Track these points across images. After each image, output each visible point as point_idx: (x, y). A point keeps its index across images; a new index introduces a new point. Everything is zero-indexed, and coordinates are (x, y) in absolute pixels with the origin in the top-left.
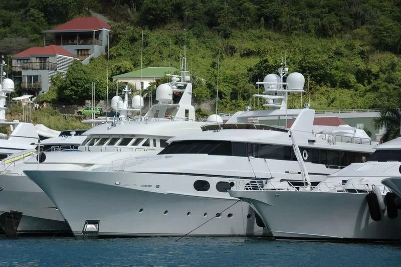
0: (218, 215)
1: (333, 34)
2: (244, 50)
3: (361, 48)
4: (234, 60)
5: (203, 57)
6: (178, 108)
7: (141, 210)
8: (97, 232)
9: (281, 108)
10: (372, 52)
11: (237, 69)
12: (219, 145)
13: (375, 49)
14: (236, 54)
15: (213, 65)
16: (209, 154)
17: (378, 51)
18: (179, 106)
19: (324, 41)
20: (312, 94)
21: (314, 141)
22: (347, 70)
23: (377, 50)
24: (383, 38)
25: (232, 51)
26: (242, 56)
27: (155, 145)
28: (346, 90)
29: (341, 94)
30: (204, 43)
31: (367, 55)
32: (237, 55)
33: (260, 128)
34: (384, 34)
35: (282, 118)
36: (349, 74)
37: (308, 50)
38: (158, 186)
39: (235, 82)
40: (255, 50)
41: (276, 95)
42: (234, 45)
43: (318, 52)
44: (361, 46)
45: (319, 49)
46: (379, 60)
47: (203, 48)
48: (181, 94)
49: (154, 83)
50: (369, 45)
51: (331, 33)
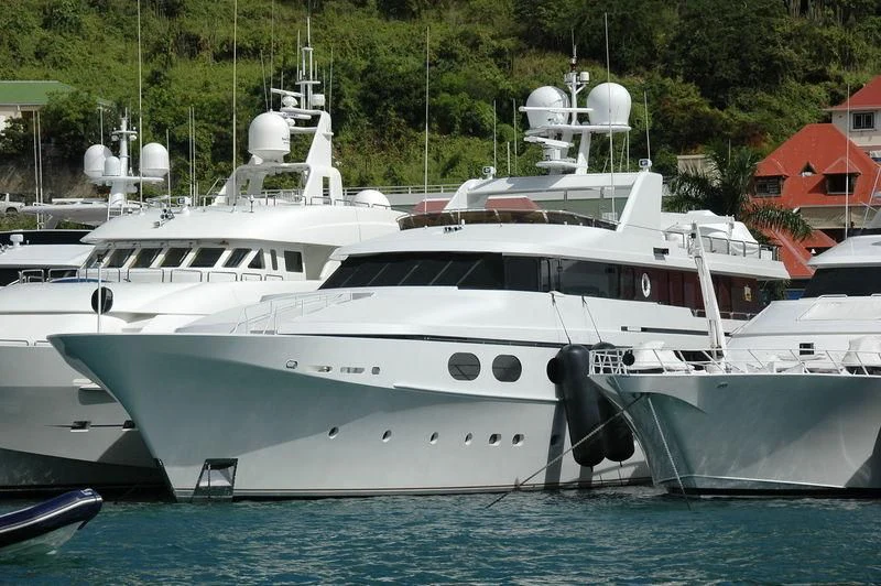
0: (494, 438)
1: (419, 10)
2: (222, 45)
3: (495, 43)
4: (199, 67)
5: (120, 60)
6: (306, 173)
7: (333, 431)
8: (230, 489)
9: (577, 171)
10: (519, 51)
11: (212, 87)
12: (478, 263)
13: (524, 45)
14: (204, 54)
15: (154, 79)
16: (461, 287)
17: (533, 50)
18: (308, 168)
19: (402, 27)
20: (400, 147)
21: (665, 251)
22: (475, 94)
23: (530, 47)
24: (541, 21)
25: (193, 46)
26: (217, 58)
27: (275, 267)
28: (477, 139)
29: (467, 148)
30: (118, 25)
31: (508, 58)
32: (206, 55)
33: (555, 219)
34: (541, 10)
35: (571, 196)
36: (482, 103)
37: (372, 47)
38: (376, 370)
39: (223, 120)
40: (249, 45)
41: (560, 139)
42: (195, 31)
43: (394, 50)
44: (493, 38)
45: (396, 44)
46: (535, 71)
47: (116, 38)
48: (309, 138)
49: (18, 121)
50: (510, 36)
51: (415, 8)
